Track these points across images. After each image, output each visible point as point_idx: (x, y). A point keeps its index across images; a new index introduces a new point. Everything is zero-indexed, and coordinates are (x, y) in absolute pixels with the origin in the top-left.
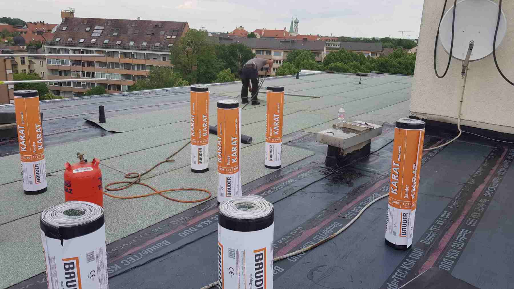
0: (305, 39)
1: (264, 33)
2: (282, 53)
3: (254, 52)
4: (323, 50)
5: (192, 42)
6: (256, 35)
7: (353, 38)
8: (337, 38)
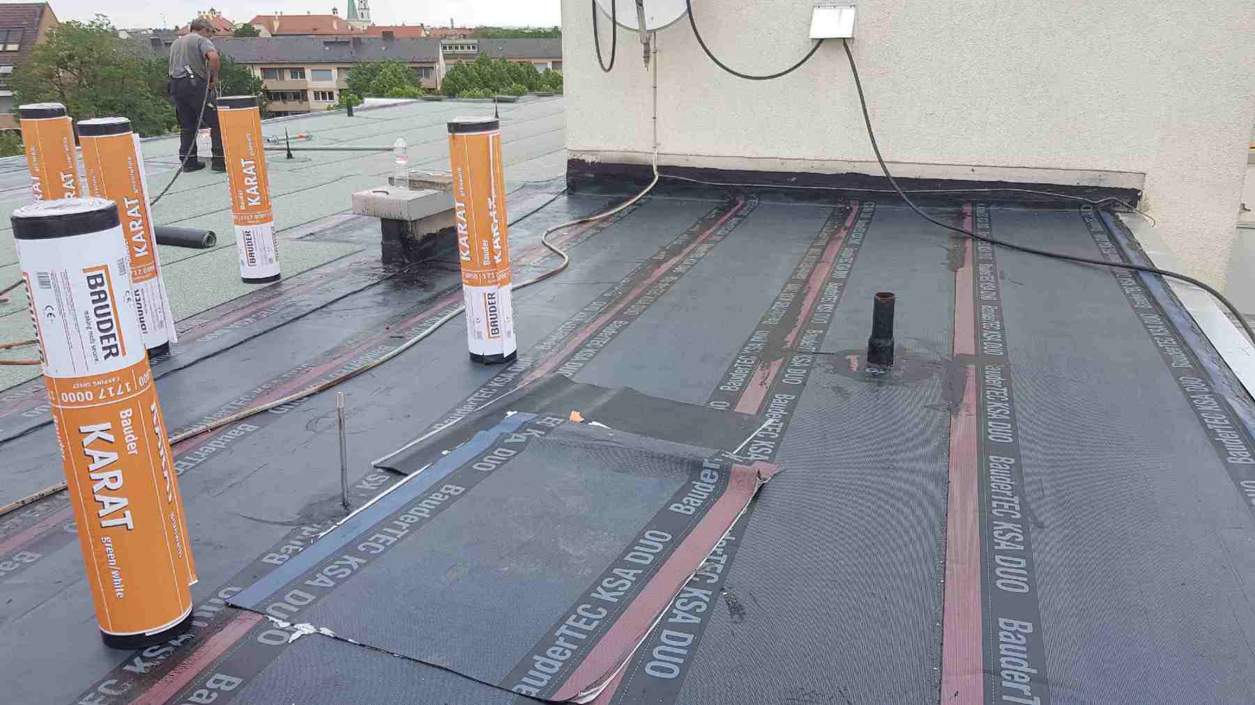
0: (388, 34)
1: (280, 24)
2: (335, 72)
3: (257, 73)
4: (436, 61)
5: (71, 57)
6: (260, 31)
7: (507, 30)
8: (470, 29)
